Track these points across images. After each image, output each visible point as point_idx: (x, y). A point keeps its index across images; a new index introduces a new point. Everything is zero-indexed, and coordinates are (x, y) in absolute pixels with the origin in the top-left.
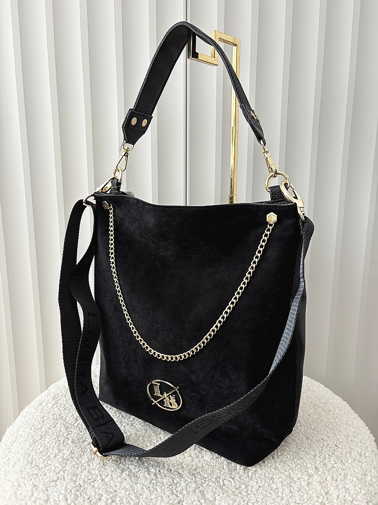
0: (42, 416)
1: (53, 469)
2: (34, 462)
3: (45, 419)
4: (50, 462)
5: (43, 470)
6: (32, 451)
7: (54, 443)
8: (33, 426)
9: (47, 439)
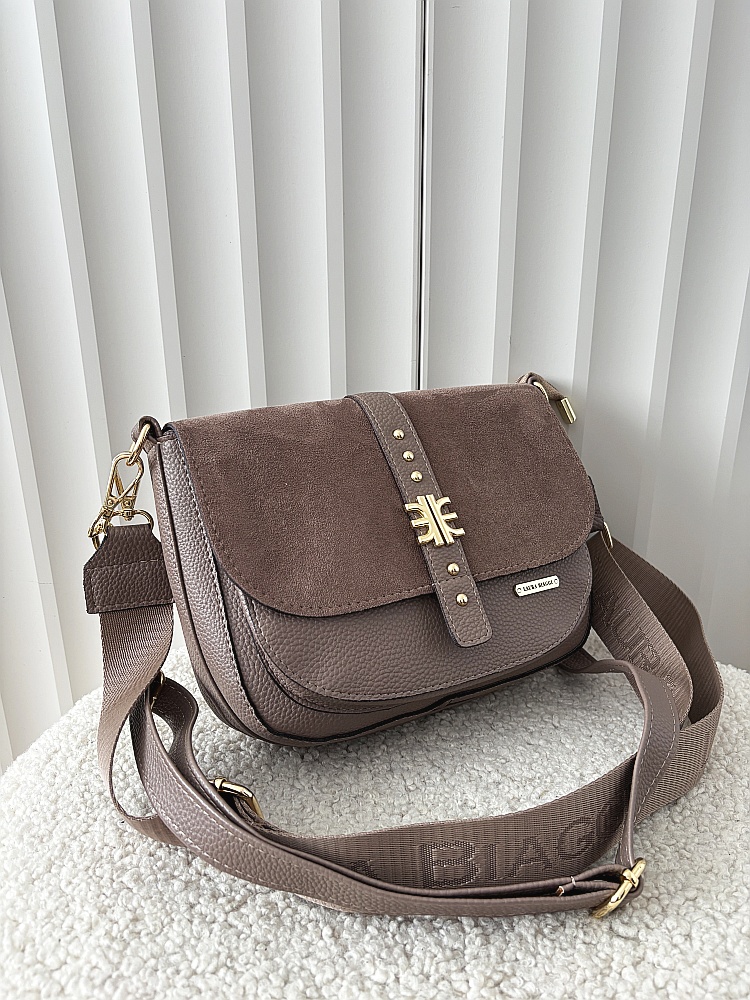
0: (53, 796)
1: (84, 973)
2: (28, 949)
3: (59, 806)
4: (73, 949)
5: (56, 975)
6: (24, 910)
7: (83, 885)
8: (29, 827)
9: (64, 870)
